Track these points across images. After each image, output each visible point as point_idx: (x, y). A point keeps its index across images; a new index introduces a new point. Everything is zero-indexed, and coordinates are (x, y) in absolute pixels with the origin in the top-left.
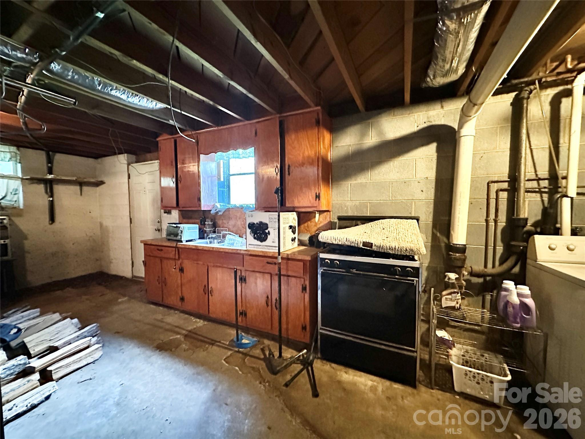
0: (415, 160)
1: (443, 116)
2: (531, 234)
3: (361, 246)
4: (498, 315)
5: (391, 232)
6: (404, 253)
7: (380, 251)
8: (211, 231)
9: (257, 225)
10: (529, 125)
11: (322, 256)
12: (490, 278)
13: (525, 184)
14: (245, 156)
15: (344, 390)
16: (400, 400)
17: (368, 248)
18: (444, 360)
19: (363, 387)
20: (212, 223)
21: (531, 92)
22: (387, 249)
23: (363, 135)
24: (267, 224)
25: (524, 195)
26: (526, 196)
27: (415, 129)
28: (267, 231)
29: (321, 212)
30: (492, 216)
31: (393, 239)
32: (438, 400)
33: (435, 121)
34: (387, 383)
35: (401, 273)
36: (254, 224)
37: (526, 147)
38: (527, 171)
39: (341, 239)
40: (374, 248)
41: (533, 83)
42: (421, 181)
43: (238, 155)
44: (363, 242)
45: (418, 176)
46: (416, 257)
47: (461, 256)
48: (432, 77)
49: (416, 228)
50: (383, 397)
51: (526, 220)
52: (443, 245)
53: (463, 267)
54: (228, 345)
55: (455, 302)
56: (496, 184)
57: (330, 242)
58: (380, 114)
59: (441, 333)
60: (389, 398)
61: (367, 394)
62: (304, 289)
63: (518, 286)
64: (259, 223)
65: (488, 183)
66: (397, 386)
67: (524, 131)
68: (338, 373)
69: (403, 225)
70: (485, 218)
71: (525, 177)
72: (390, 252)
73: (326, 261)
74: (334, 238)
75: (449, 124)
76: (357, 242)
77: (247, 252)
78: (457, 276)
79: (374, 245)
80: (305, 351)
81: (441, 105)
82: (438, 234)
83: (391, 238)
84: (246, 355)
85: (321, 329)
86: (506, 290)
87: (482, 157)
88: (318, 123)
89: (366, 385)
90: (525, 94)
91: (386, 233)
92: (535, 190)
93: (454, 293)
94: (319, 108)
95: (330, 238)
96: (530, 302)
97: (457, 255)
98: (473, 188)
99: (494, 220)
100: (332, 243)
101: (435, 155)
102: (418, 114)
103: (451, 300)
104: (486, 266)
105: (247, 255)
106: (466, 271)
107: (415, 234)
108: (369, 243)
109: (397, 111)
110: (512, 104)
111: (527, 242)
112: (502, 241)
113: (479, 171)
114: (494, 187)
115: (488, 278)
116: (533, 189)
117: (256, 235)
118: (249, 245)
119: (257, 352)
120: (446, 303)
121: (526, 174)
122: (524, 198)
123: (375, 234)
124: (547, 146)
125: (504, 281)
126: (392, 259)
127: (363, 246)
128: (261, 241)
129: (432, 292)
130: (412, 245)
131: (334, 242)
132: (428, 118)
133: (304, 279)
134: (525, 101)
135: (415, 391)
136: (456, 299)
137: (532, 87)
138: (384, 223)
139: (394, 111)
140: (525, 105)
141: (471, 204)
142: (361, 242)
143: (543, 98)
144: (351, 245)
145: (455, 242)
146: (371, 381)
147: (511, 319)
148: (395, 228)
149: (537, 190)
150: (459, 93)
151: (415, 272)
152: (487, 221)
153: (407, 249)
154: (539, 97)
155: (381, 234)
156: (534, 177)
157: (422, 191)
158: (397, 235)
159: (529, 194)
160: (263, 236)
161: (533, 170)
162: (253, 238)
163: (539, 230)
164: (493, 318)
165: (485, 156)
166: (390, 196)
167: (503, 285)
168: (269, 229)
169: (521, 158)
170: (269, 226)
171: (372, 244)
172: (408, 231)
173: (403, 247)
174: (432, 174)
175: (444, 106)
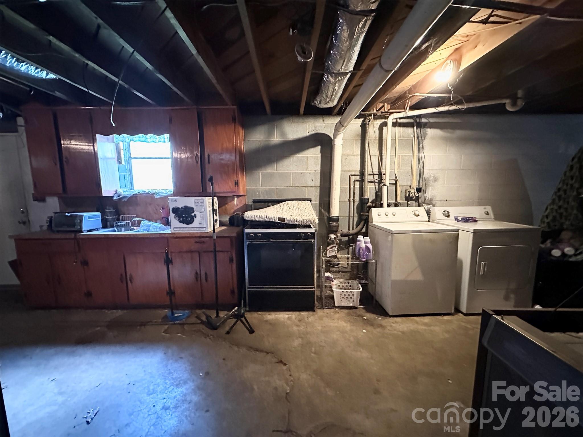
0: (307, 157)
1: (324, 128)
2: (370, 207)
3: (277, 221)
4: (356, 257)
5: (295, 209)
6: (305, 223)
7: (290, 223)
8: (115, 218)
9: (182, 209)
10: (369, 140)
11: (247, 231)
12: (352, 236)
13: (367, 177)
14: (154, 141)
15: (271, 324)
16: (306, 319)
17: (282, 222)
18: (329, 293)
19: (282, 319)
20: (115, 210)
21: (370, 121)
22: (295, 222)
23: (270, 133)
24: (193, 208)
25: (367, 184)
26: (368, 185)
27: (307, 134)
28: (193, 214)
29: (238, 196)
30: (352, 198)
31: (297, 215)
32: (328, 313)
33: (319, 130)
34: (297, 313)
35: (304, 237)
36: (179, 208)
37: (368, 154)
38: (368, 169)
39: (262, 217)
40: (286, 222)
41: (370, 115)
42: (312, 173)
43: (145, 139)
44: (279, 218)
45: (310, 169)
46: (312, 226)
47: (336, 224)
48: (319, 102)
49: (310, 206)
50: (296, 321)
51: (368, 199)
52: (326, 218)
53: (337, 231)
54: (161, 322)
55: (334, 253)
56: (354, 176)
57: (254, 220)
58: (282, 119)
59: (327, 274)
60: (299, 321)
61: (286, 322)
62: (231, 260)
63: (365, 238)
64: (184, 207)
65: (350, 176)
66: (303, 313)
67: (367, 144)
68: (264, 316)
69: (302, 205)
70: (348, 199)
71: (367, 174)
72: (297, 223)
73: (251, 234)
74: (257, 216)
75: (328, 134)
76: (274, 218)
77: (172, 236)
78: (335, 236)
79: (286, 219)
80: (236, 308)
81: (323, 119)
82: (323, 211)
83: (296, 214)
84: (183, 324)
85: (248, 288)
86: (359, 241)
87: (346, 158)
88: (234, 120)
89: (284, 318)
90: (367, 121)
91: (292, 211)
92: (372, 181)
93: (334, 247)
94: (235, 107)
95: (254, 216)
96: (370, 246)
97: (334, 223)
98: (342, 179)
99: (353, 199)
100: (255, 220)
101: (320, 155)
102: (309, 124)
103: (332, 251)
104: (349, 230)
105: (171, 237)
106: (339, 233)
107: (310, 211)
108: (282, 218)
109: (295, 119)
110: (361, 126)
111: (369, 213)
112: (357, 213)
113: (345, 168)
114: (353, 178)
115: (351, 237)
116: (371, 180)
117: (181, 219)
118: (174, 228)
119: (193, 320)
120: (330, 254)
121: (368, 171)
122: (367, 186)
123: (284, 212)
124: (378, 155)
125: (358, 236)
126: (298, 228)
127: (278, 221)
128: (188, 224)
129: (321, 249)
130: (310, 218)
131: (257, 220)
132: (315, 127)
133: (231, 252)
134: (367, 126)
135: (314, 313)
136: (335, 251)
137: (370, 117)
138: (289, 203)
139: (292, 119)
140: (367, 128)
141: (341, 189)
142: (277, 218)
143: (375, 125)
144: (270, 221)
145: (333, 215)
146: (287, 314)
147: (362, 256)
148: (297, 207)
149: (373, 181)
150: (333, 114)
151: (312, 235)
152: (349, 200)
153: (308, 221)
154: (373, 124)
155: (289, 212)
156: (371, 173)
157: (312, 180)
158: (299, 212)
159: (370, 183)
160: (189, 219)
161: (371, 169)
162: (178, 222)
163: (374, 205)
164: (354, 259)
165: (348, 158)
166: (291, 184)
167: (358, 239)
168: (195, 213)
169: (365, 161)
170: (195, 209)
171: (285, 219)
172: (305, 208)
173: (305, 219)
174: (318, 168)
175: (325, 121)
